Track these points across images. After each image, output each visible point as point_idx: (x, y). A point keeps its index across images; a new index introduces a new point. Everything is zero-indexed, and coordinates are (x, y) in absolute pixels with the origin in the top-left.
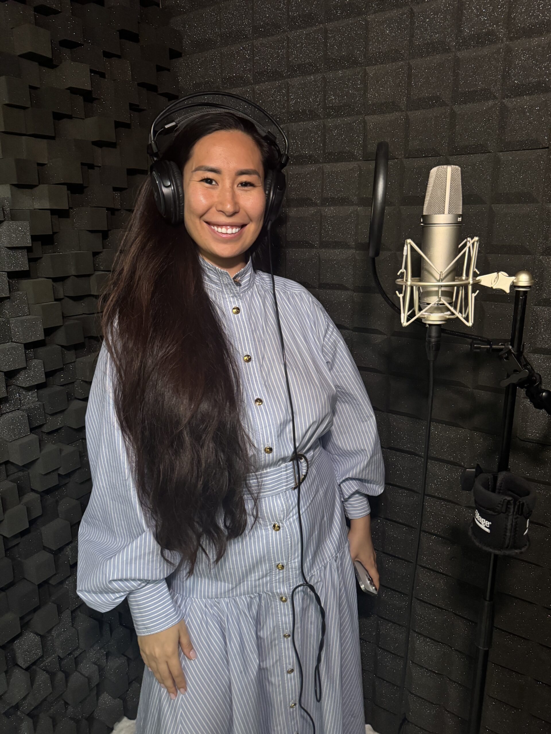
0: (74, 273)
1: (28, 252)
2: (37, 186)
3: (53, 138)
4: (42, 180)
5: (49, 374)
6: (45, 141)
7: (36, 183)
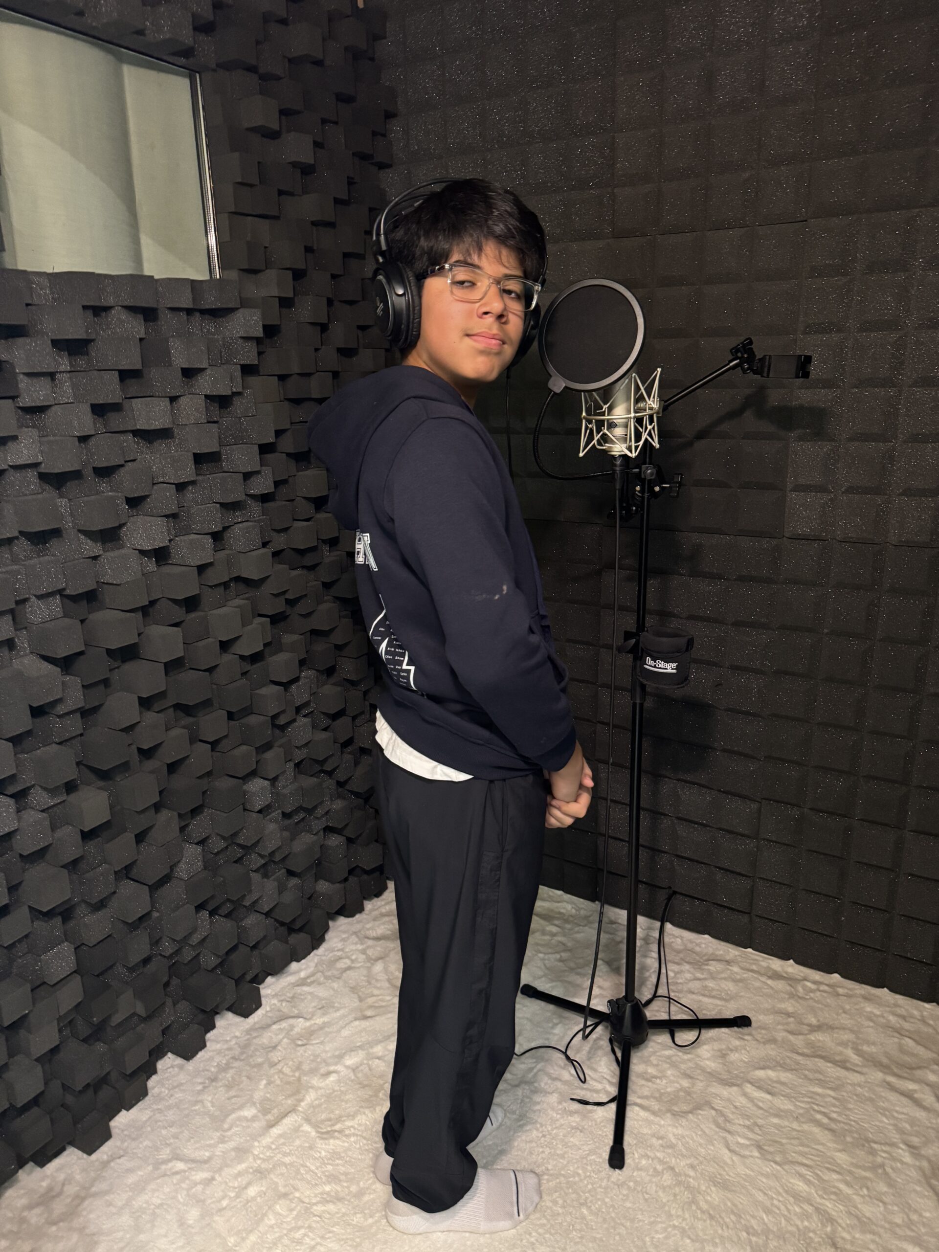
0: (296, 370)
1: (258, 344)
2: (264, 271)
3: (276, 218)
4: (268, 265)
5: (277, 484)
6: (267, 221)
7: (264, 268)
